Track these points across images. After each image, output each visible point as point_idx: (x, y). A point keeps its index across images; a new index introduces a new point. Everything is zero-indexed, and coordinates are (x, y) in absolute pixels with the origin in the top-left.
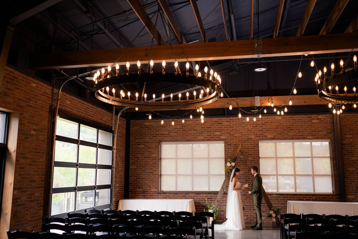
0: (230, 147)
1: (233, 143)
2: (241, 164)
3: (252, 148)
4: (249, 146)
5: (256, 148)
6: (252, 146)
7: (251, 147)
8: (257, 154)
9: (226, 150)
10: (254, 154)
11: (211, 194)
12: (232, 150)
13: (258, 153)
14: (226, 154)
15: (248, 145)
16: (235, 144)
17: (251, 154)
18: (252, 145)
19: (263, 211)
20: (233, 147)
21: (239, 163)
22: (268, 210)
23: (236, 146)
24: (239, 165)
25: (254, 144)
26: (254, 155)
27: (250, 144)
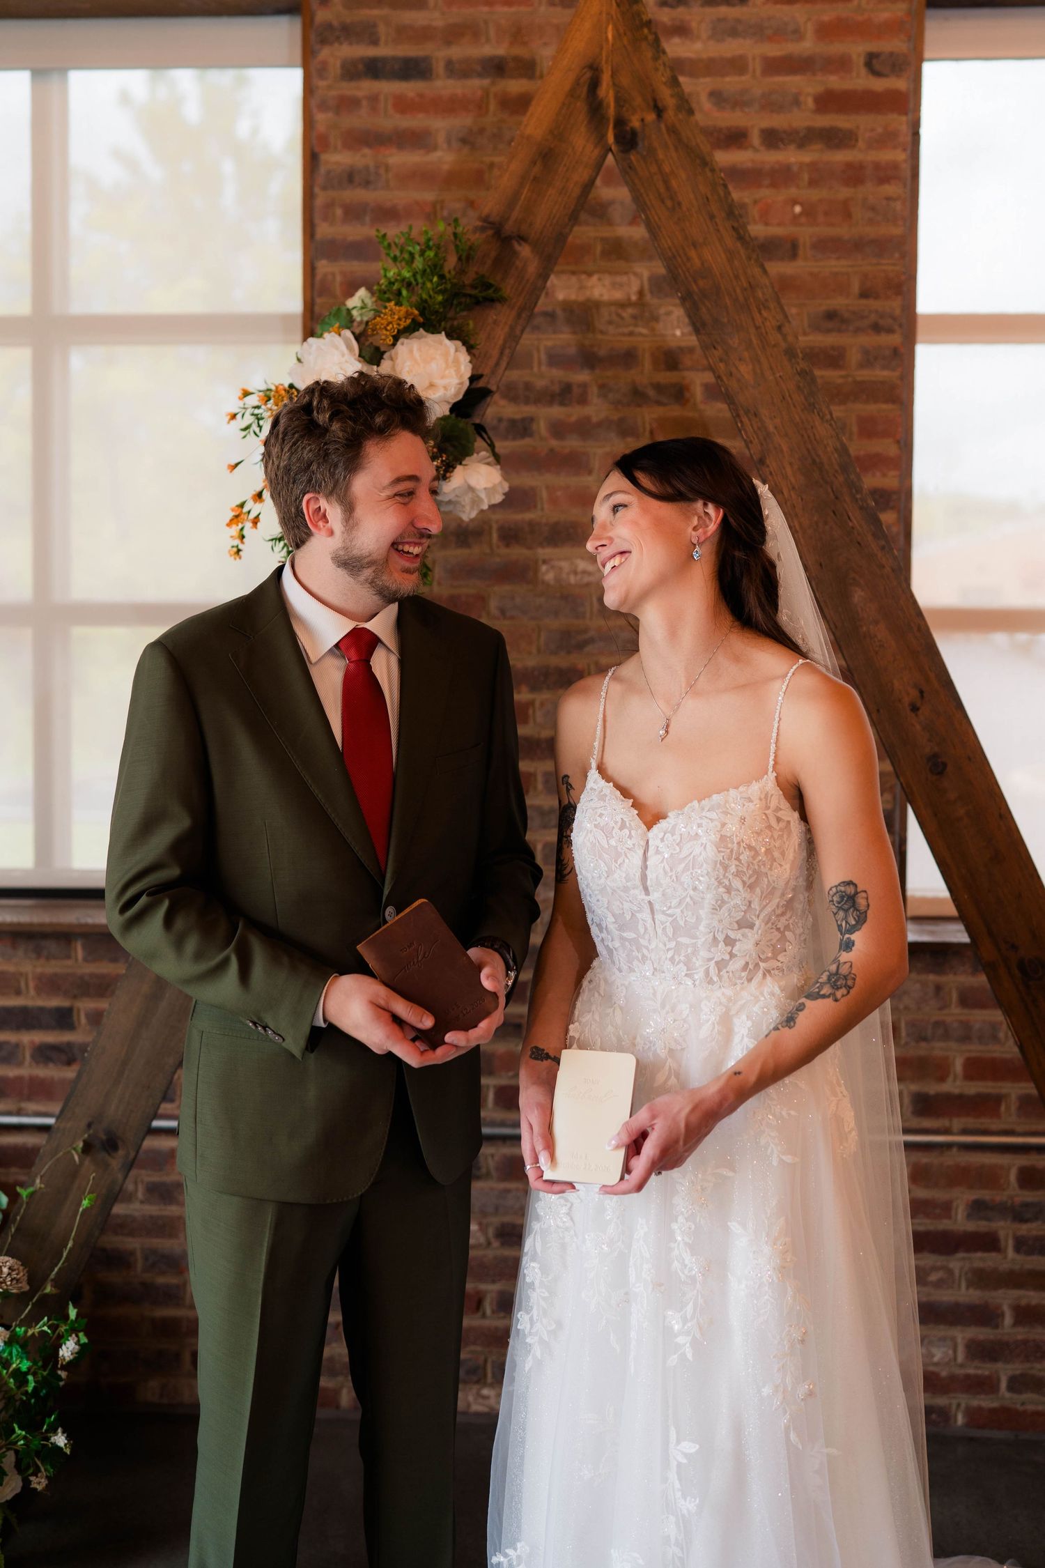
0: (403, 105)
1: (454, 34)
2: (584, 429)
3: (804, 138)
4: (738, 102)
5: (864, 123)
6: (807, 86)
7: (777, 121)
8: (881, 246)
9: (337, 159)
10: (825, 246)
11: (52, 946)
12: (444, 158)
13: (897, 231)
14: (324, 230)
15: (731, 83)
16: (500, 50)
17: (769, 249)
18: (793, 82)
19: (944, 1225)
20: (449, 106)
21: (564, 394)
22: (1019, 1214)
23: (515, 86)
24: (559, 430)
25: (841, 64)
26: (833, 265)
27: (775, 66)
